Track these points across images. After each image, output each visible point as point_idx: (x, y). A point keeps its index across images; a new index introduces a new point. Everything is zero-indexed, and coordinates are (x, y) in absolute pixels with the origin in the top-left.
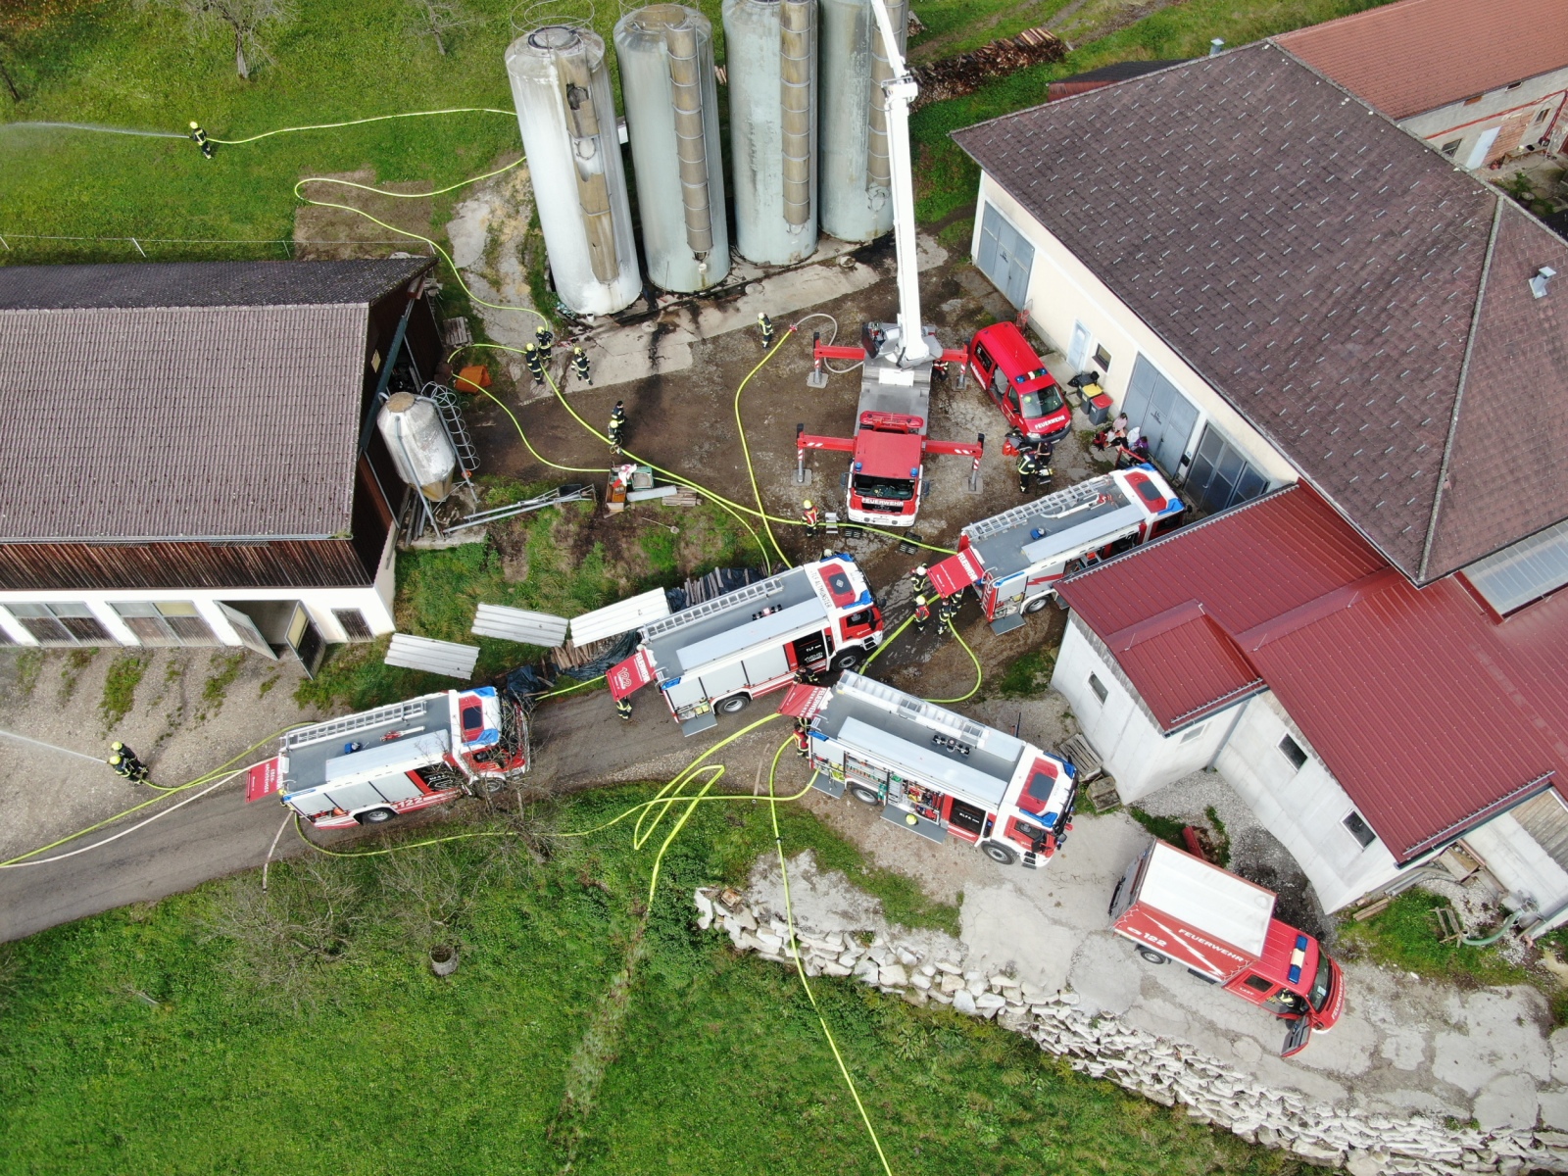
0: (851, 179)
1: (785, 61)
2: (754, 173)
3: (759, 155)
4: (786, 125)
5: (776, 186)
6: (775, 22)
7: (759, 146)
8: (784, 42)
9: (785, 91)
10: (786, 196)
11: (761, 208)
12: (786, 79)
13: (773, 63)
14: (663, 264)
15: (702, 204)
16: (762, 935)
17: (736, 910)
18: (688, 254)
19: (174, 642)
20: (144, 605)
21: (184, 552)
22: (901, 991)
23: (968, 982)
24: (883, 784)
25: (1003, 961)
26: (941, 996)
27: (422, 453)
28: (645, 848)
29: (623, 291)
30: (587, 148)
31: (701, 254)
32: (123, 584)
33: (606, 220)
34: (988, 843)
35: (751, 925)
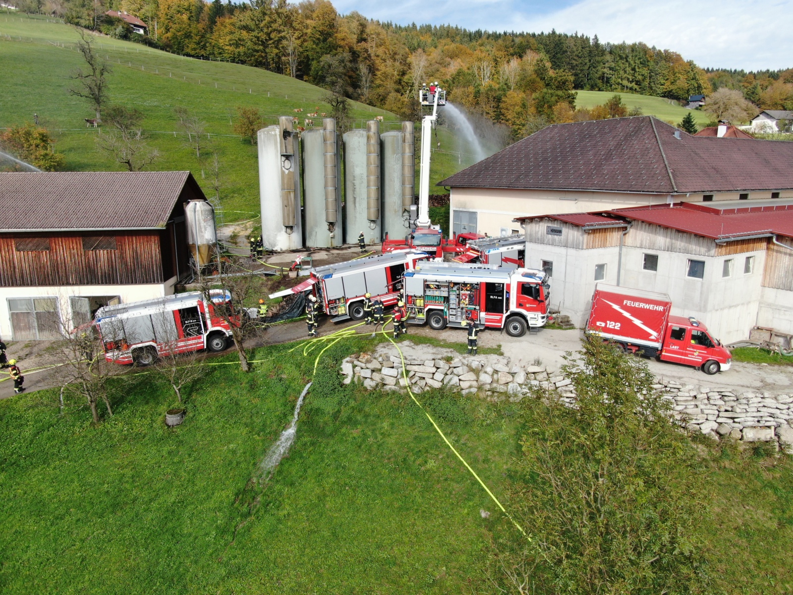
0: (395, 212)
2: (355, 198)
3: (357, 190)
5: (365, 205)
6: (365, 133)
7: (357, 187)
8: (368, 138)
10: (369, 208)
11: (358, 215)
13: (364, 149)
14: (314, 233)
15: (334, 197)
16: (386, 371)
17: (368, 361)
18: (326, 226)
19: (34, 335)
20: (28, 301)
21: (67, 255)
22: (474, 390)
23: (513, 374)
24: (447, 299)
25: (532, 359)
26: (501, 388)
27: (203, 223)
28: (310, 354)
29: (295, 240)
30: (287, 164)
31: (331, 224)
32: (23, 284)
33: (292, 195)
34: (508, 317)
35: (379, 366)
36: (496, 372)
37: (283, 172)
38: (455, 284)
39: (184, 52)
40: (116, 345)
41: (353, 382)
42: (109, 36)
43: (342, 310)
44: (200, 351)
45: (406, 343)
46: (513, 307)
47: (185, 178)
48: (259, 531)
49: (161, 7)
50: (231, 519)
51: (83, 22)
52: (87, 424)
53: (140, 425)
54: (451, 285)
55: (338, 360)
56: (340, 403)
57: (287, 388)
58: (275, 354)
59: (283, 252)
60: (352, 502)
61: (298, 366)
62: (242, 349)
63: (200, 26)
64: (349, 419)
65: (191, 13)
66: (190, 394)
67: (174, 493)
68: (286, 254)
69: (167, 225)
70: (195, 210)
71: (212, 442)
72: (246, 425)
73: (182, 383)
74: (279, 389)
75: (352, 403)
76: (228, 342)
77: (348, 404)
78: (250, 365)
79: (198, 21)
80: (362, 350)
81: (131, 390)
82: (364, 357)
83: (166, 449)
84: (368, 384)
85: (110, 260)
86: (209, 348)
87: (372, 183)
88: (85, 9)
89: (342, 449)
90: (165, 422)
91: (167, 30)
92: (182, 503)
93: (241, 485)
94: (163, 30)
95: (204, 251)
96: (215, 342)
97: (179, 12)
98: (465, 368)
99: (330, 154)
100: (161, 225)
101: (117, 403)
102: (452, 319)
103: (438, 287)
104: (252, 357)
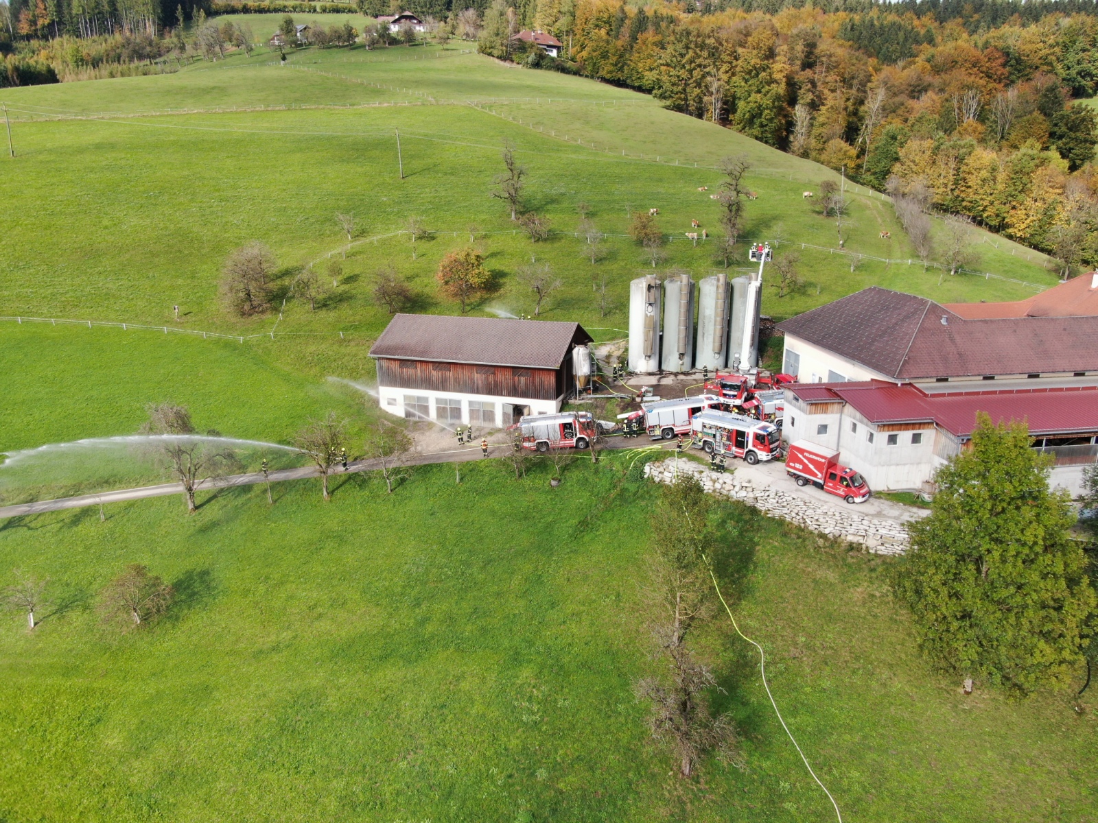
1: (717, 293)
2: (703, 334)
3: (706, 327)
4: (716, 316)
5: (711, 340)
6: (715, 282)
7: (706, 325)
8: (717, 287)
9: (716, 303)
10: (714, 342)
11: (705, 347)
12: (717, 299)
13: (713, 295)
14: (668, 361)
15: (684, 335)
16: (666, 474)
17: (658, 467)
18: (677, 356)
19: (480, 423)
20: (479, 403)
21: (503, 378)
22: (710, 491)
23: (734, 486)
24: (714, 436)
25: (747, 479)
26: (725, 492)
27: (582, 362)
28: (630, 458)
29: (652, 365)
30: (650, 308)
31: (682, 356)
32: (478, 392)
33: (651, 332)
34: (747, 452)
35: (662, 470)
36: (725, 483)
37: (646, 315)
38: (720, 428)
39: (598, 75)
40: (528, 439)
41: (648, 477)
42: (520, 66)
43: (658, 432)
44: (571, 447)
45: (684, 459)
46: (750, 447)
47: (574, 329)
48: (586, 539)
49: (578, 22)
50: (575, 532)
51: (496, 52)
52: (513, 479)
53: (538, 483)
54: (718, 428)
55: (643, 464)
56: (638, 487)
57: (613, 475)
58: (612, 455)
59: (641, 374)
60: (632, 534)
61: (622, 464)
62: (593, 450)
63: (619, 43)
64: (641, 496)
65: (610, 26)
66: (563, 471)
67: (551, 517)
68: (643, 377)
69: (561, 367)
70: (579, 353)
71: (571, 497)
72: (590, 491)
73: (560, 465)
74: (609, 475)
75: (645, 488)
76: (587, 444)
77: (643, 488)
78: (597, 459)
79: (617, 37)
80: (657, 460)
81: (535, 465)
82: (657, 464)
83: (550, 497)
84: (657, 479)
85: (526, 384)
86: (577, 447)
87: (718, 323)
88: (499, 37)
89: (634, 510)
90: (550, 483)
91: (583, 47)
92: (554, 522)
93: (582, 519)
94: (578, 48)
95: (582, 380)
96: (581, 443)
97: (597, 26)
98: (709, 478)
99: (684, 301)
100: (557, 367)
101: (528, 470)
102: (718, 448)
103: (710, 428)
104: (599, 456)
